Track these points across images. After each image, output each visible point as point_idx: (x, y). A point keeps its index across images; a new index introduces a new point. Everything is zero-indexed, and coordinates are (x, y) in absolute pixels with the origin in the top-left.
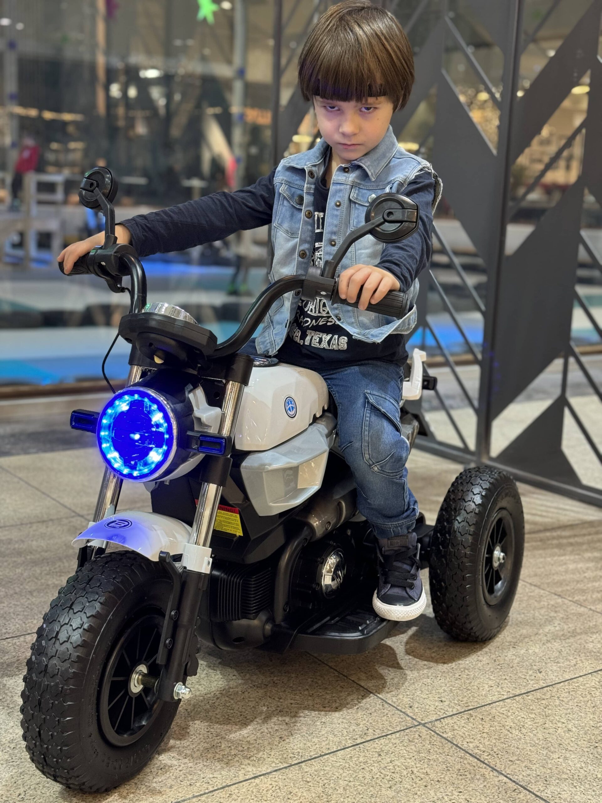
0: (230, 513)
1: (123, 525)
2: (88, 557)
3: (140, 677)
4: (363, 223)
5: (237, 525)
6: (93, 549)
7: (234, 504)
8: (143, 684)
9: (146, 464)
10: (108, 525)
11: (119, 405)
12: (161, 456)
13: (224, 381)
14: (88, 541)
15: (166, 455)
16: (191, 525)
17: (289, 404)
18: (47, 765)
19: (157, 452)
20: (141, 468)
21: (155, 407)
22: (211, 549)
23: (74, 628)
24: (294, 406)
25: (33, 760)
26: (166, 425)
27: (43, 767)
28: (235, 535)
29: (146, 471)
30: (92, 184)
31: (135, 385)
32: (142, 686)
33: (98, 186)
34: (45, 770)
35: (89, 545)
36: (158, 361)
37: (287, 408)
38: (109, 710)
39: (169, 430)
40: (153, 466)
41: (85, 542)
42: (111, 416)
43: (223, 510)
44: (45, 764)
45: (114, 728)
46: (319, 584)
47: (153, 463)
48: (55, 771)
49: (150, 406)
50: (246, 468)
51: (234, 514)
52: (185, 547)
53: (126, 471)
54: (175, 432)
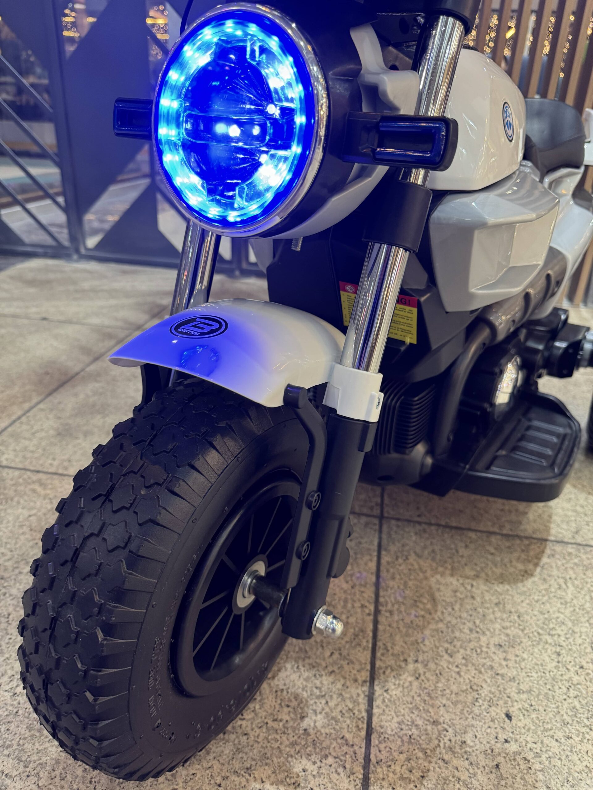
1: (208, 329)
3: (254, 582)
5: (410, 326)
7: (411, 290)
9: (256, 195)
10: (177, 327)
17: (507, 115)
20: (244, 203)
22: (381, 376)
23: (110, 548)
28: (403, 343)
29: (253, 209)
32: (253, 597)
37: (505, 121)
40: (269, 197)
46: (492, 405)
47: (268, 190)
50: (437, 221)
51: (407, 308)
52: (331, 371)
53: (214, 212)
54: (323, 111)
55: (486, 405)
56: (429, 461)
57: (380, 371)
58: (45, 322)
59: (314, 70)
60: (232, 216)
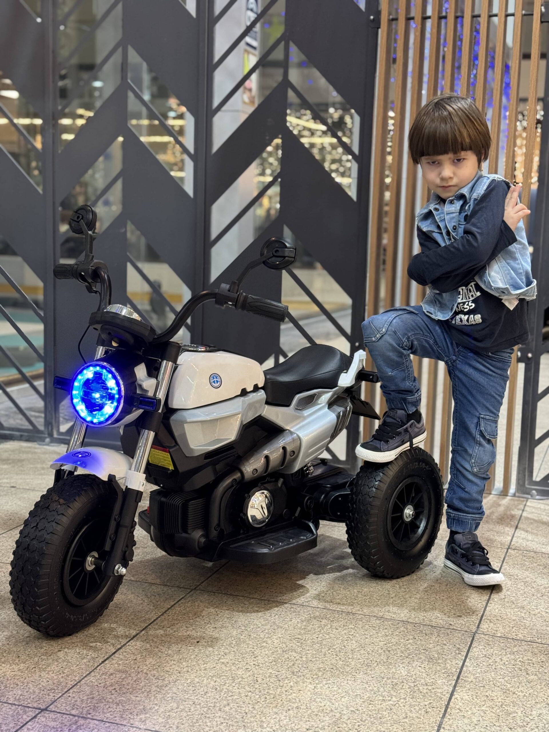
0: (164, 453)
1: (84, 455)
2: (62, 476)
3: (93, 560)
4: (259, 257)
5: (169, 461)
6: (65, 472)
7: (167, 446)
8: (95, 564)
9: (102, 415)
10: (75, 455)
11: (86, 373)
12: (113, 409)
13: (160, 360)
14: (61, 466)
15: (117, 408)
16: (133, 458)
17: (214, 378)
18: (25, 612)
19: (110, 406)
20: (100, 417)
21: (110, 376)
22: (145, 475)
24: (219, 380)
25: (15, 609)
26: (117, 388)
27: (22, 614)
28: (169, 469)
29: (102, 419)
30: (78, 217)
31: (97, 360)
32: (94, 566)
33: (82, 219)
34: (23, 616)
35: (62, 468)
36: (114, 344)
37: (212, 381)
38: (70, 580)
39: (119, 391)
40: (107, 416)
41: (59, 465)
42: (80, 380)
43: (155, 448)
44: (23, 611)
45: (73, 592)
46: (245, 514)
47: (106, 414)
48: (30, 616)
49: (107, 375)
50: (173, 420)
51: (167, 454)
52: (127, 473)
53: (89, 419)
54: (123, 394)
55: (241, 515)
56: (203, 540)
57: (144, 473)
58: (13, 489)
59: (121, 382)
60: (95, 421)
